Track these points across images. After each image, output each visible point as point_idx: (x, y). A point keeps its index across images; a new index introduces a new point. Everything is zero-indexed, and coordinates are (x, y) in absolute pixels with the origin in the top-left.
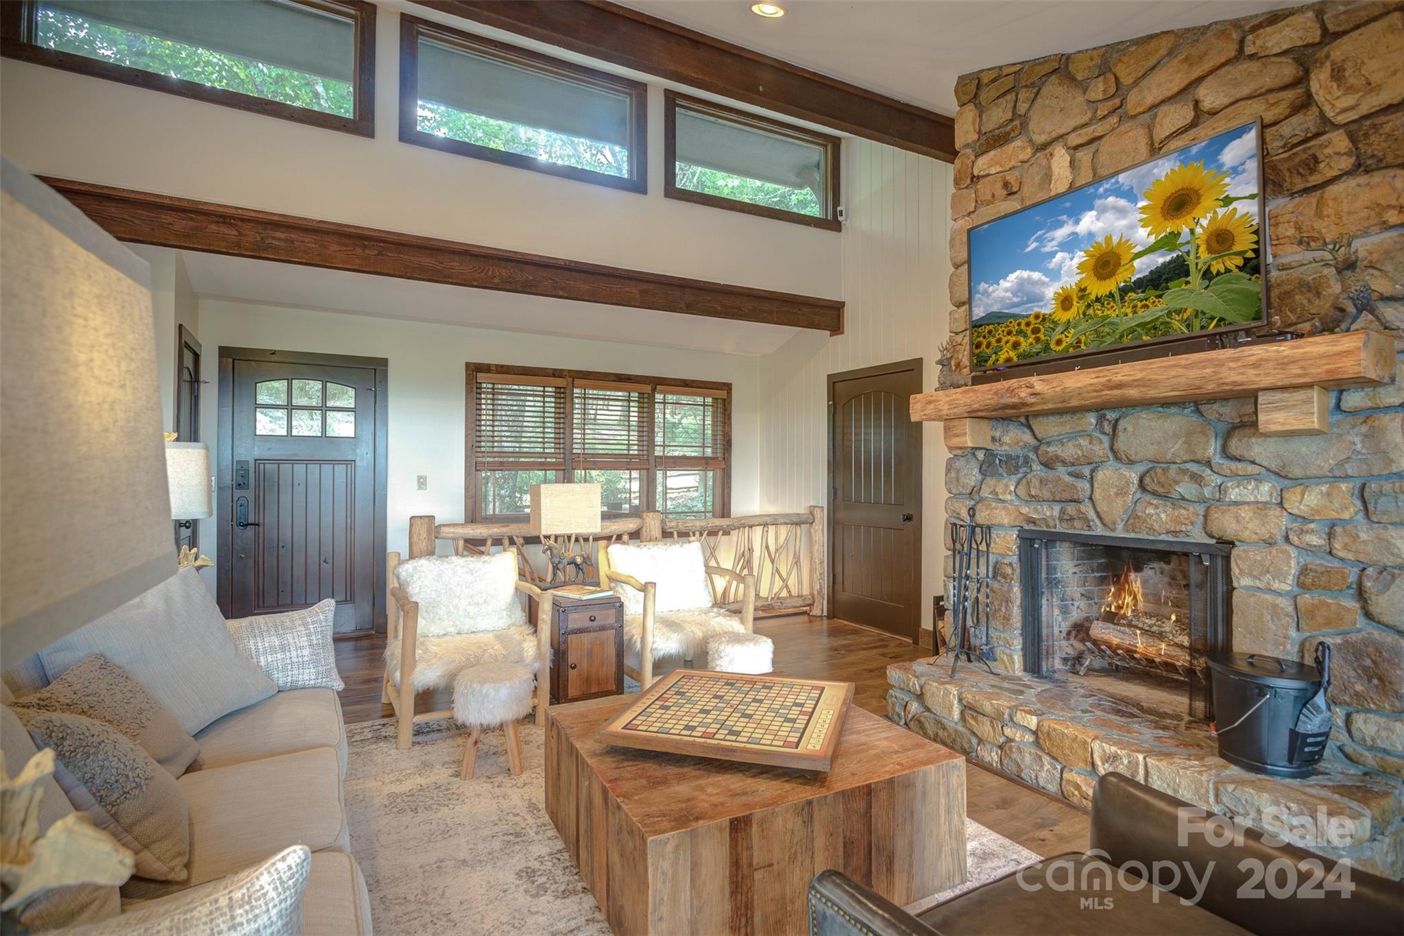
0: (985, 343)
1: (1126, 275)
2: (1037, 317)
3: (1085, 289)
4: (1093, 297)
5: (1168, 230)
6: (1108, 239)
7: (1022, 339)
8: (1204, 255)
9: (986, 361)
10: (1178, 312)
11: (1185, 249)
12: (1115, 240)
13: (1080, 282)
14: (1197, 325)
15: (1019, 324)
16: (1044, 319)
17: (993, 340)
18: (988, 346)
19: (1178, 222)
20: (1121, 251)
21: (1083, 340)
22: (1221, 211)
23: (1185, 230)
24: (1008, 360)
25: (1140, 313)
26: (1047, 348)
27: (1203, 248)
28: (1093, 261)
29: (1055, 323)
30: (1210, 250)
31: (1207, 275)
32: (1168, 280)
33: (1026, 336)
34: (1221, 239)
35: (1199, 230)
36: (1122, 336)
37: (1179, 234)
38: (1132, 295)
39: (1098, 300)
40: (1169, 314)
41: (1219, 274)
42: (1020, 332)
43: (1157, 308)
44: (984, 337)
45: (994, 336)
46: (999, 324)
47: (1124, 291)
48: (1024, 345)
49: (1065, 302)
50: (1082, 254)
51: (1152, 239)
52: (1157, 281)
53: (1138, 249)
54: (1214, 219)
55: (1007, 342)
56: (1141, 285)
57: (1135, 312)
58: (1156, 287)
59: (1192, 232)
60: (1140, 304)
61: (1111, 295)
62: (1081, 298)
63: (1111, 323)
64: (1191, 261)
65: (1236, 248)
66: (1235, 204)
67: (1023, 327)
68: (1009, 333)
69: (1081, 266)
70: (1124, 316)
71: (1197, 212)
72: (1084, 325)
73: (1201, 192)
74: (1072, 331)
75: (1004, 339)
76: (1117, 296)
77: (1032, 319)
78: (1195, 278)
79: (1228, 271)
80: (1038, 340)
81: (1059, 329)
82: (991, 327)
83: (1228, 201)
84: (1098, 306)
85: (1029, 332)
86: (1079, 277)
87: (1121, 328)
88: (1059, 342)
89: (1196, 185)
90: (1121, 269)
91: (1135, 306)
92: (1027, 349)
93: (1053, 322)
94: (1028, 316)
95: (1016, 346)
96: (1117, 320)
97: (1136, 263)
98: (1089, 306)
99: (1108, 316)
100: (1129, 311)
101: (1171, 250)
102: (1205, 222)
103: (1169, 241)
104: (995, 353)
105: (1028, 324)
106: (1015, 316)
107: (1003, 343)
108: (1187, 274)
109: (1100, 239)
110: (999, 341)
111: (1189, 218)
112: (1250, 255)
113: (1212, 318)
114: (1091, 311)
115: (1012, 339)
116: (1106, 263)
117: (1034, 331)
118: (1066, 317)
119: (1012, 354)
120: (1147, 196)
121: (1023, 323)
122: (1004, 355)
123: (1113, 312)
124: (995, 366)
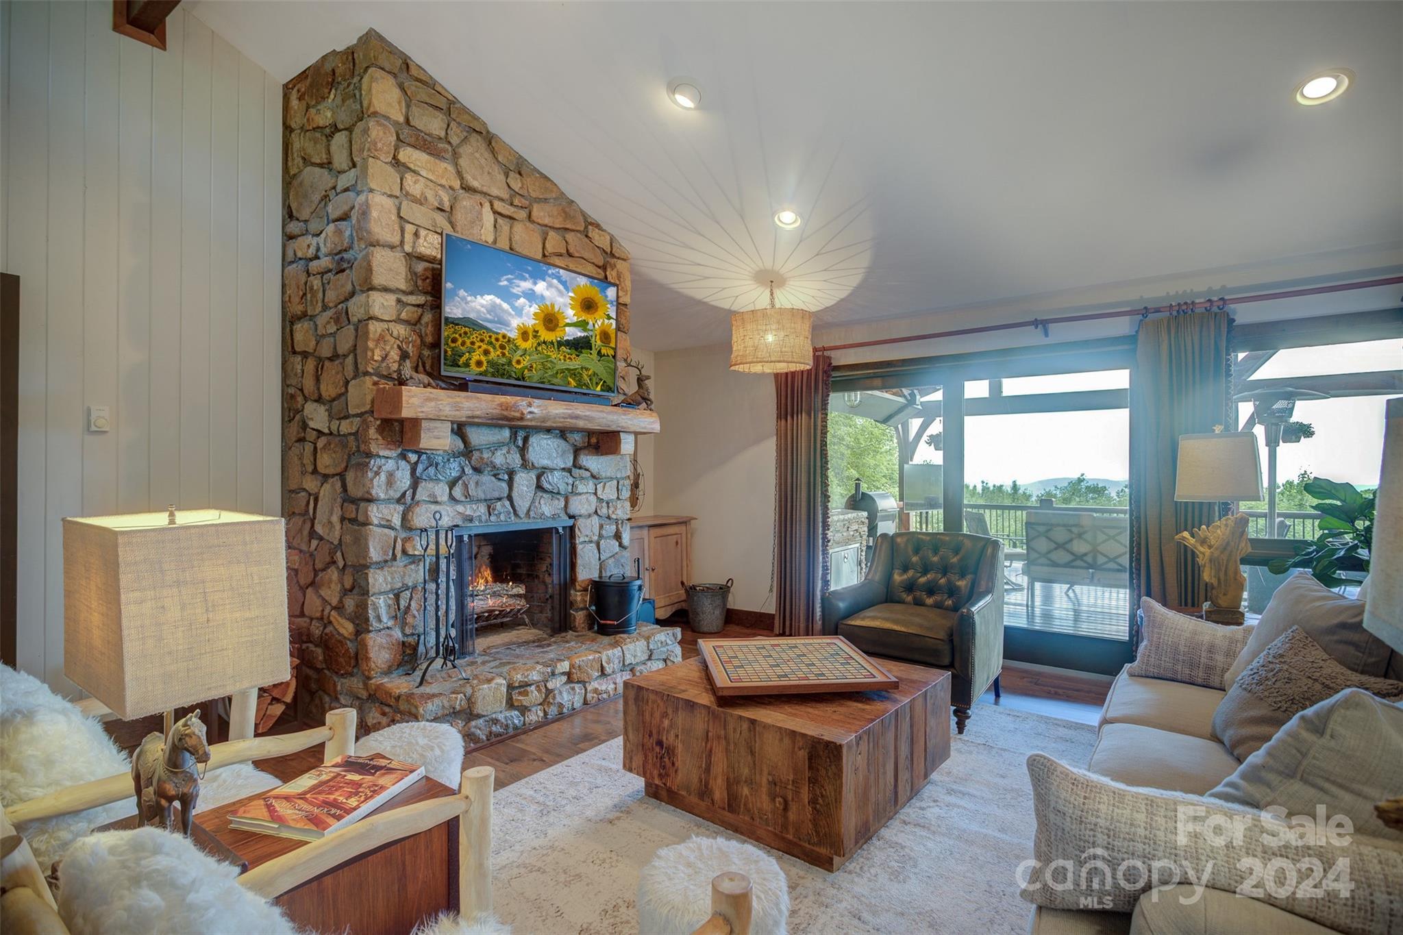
0: (460, 341)
1: (561, 334)
2: (504, 337)
3: (537, 332)
4: (542, 339)
5: (583, 318)
6: (553, 305)
7: (492, 350)
8: (599, 343)
9: (461, 356)
10: (587, 369)
11: (591, 333)
12: (556, 309)
13: (535, 324)
14: (595, 381)
15: (490, 337)
16: (509, 341)
17: (468, 342)
18: (463, 344)
19: (589, 316)
20: (559, 317)
21: (534, 366)
22: (606, 321)
23: (591, 322)
24: (479, 363)
25: (567, 362)
26: (510, 363)
27: (598, 337)
28: (543, 315)
29: (517, 348)
30: (601, 340)
31: (599, 353)
32: (582, 348)
33: (494, 348)
34: (606, 336)
35: (596, 326)
36: (557, 373)
37: (588, 323)
38: (565, 348)
39: (544, 342)
40: (583, 369)
41: (604, 355)
42: (490, 343)
43: (577, 363)
44: (460, 335)
45: (469, 338)
46: (474, 330)
47: (560, 344)
48: (493, 355)
49: (524, 335)
50: (537, 307)
51: (575, 319)
52: (580, 345)
53: (568, 321)
54: (603, 323)
55: (480, 347)
56: (567, 344)
57: (565, 360)
58: (576, 349)
59: (594, 325)
60: (568, 356)
61: (552, 343)
62: (535, 337)
63: (551, 362)
64: (591, 342)
67: (493, 340)
68: (482, 341)
69: (535, 314)
70: (563, 360)
71: (596, 315)
72: (536, 357)
73: (599, 305)
74: (528, 357)
75: (478, 344)
76: (556, 344)
77: (500, 337)
78: (594, 352)
79: (608, 356)
80: (504, 354)
81: (519, 352)
82: (467, 329)
83: (609, 317)
84: (544, 347)
85: (497, 346)
86: (534, 322)
87: (558, 367)
88: (518, 362)
89: (596, 300)
90: (558, 329)
91: (565, 356)
92: (495, 358)
93: (515, 345)
94: (497, 333)
95: (486, 353)
96: (555, 361)
97: (567, 328)
98: (539, 344)
99: (549, 356)
100: (562, 357)
101: (584, 330)
102: (600, 323)
103: (582, 325)
104: (469, 352)
105: (497, 340)
106: (488, 330)
107: (476, 347)
108: (591, 349)
109: (548, 303)
110: (473, 343)
111: (593, 316)
113: (601, 380)
114: (540, 348)
115: (484, 347)
116: (550, 320)
117: (502, 347)
118: (524, 345)
119: (483, 358)
120: (574, 292)
121: (494, 337)
122: (476, 357)
123: (554, 355)
124: (467, 365)
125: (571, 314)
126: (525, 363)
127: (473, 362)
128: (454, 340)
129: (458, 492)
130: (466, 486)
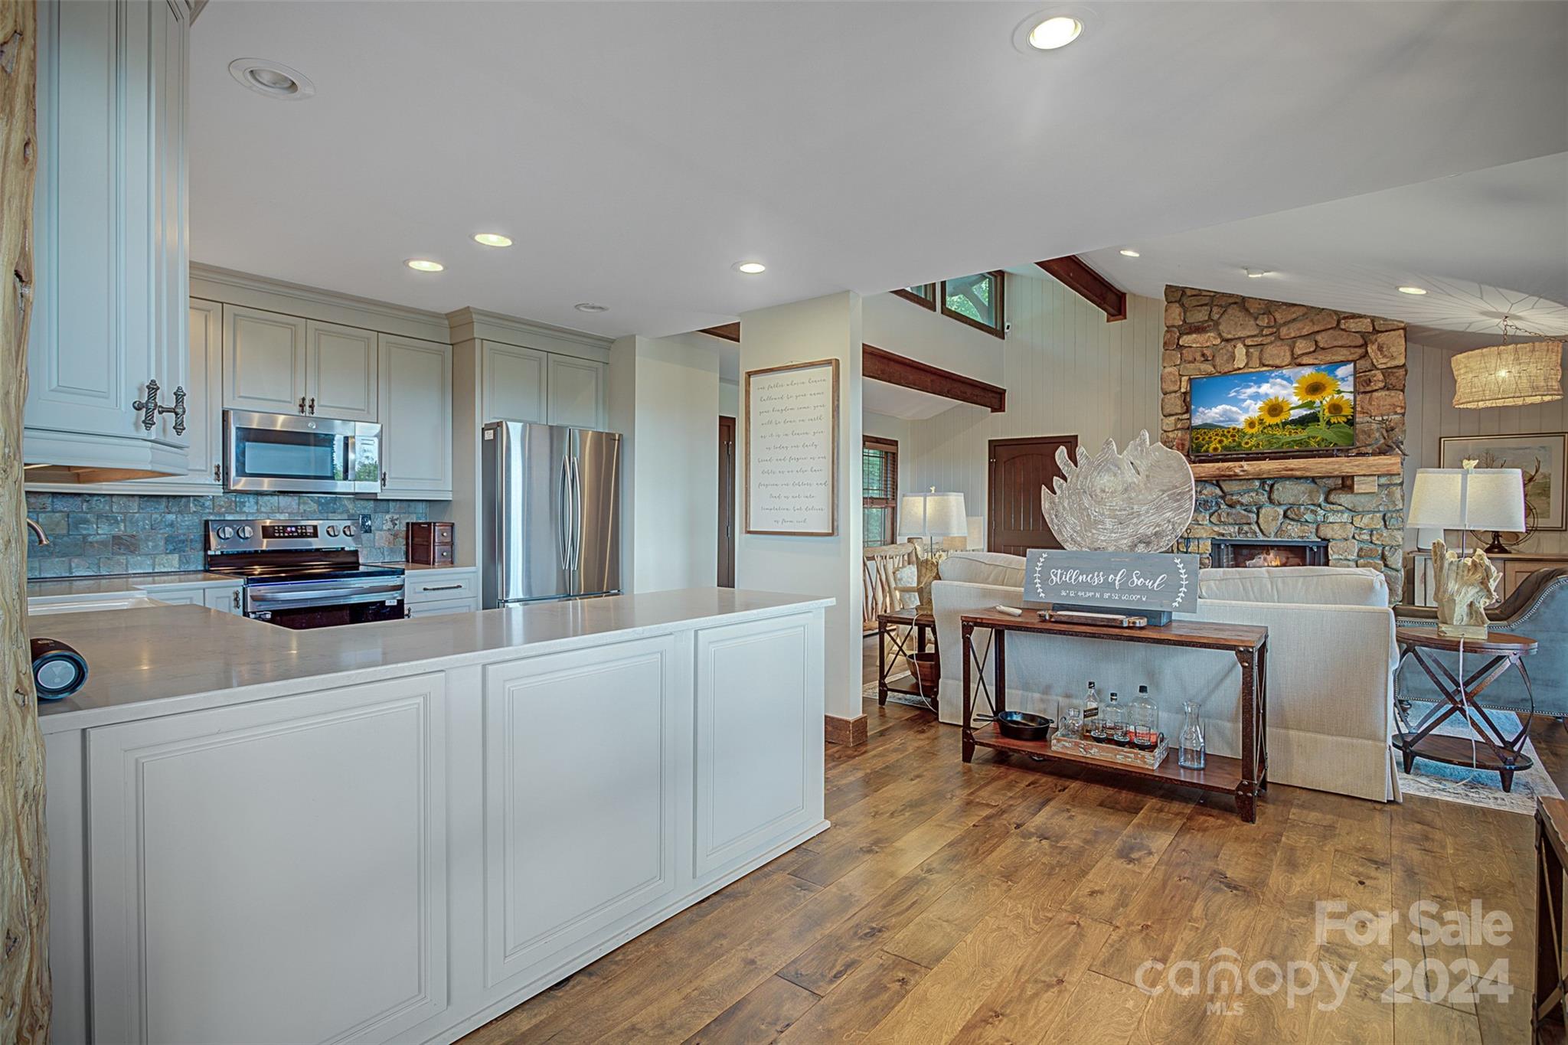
0: (1201, 438)
1: (1286, 417)
2: (1234, 429)
3: (1262, 420)
4: (1267, 424)
5: (1309, 400)
6: (1276, 398)
7: (1224, 439)
8: (1327, 414)
9: (1202, 447)
10: (1314, 438)
11: (1317, 409)
12: (1280, 399)
13: (1260, 415)
14: (1323, 444)
15: (1223, 431)
16: (1238, 431)
17: (1207, 438)
18: (1203, 439)
19: (1314, 397)
20: (1283, 405)
21: (1261, 443)
22: (1336, 396)
23: (1318, 401)
24: (1216, 449)
25: (1293, 435)
26: (1239, 445)
27: (1326, 410)
28: (1267, 407)
29: (1245, 434)
30: (1330, 412)
31: (1328, 423)
32: (1308, 422)
33: (1227, 437)
34: (1336, 408)
35: (1324, 402)
36: (1284, 447)
37: (1314, 402)
38: (1289, 426)
39: (1270, 426)
40: (1309, 438)
41: (1334, 423)
42: (1223, 435)
43: (1302, 434)
44: (1201, 435)
45: (1206, 435)
46: (1210, 429)
47: (1285, 424)
48: (1226, 442)
49: (1251, 424)
51: (1300, 402)
52: (1303, 422)
53: (1293, 406)
54: (1332, 398)
55: (1215, 439)
56: (1293, 422)
57: (1290, 435)
58: (1302, 425)
59: (1321, 402)
60: (1293, 431)
61: (1277, 425)
62: (1260, 423)
63: (1277, 438)
64: (1320, 415)
65: (1343, 413)
66: (1343, 394)
67: (1225, 433)
68: (1217, 435)
69: (1261, 408)
70: (1286, 436)
71: (1324, 394)
72: (1262, 437)
73: (1326, 385)
74: (1255, 439)
75: (1213, 437)
76: (1281, 425)
77: (1231, 430)
78: (1322, 424)
79: (1339, 423)
80: (1234, 441)
81: (1247, 437)
82: (1205, 430)
83: (1339, 392)
84: (1270, 428)
85: (1229, 436)
86: (1259, 413)
87: (1283, 442)
88: (1247, 443)
89: (1323, 382)
90: (1283, 413)
91: (1291, 432)
92: (1228, 444)
93: (1243, 433)
94: (1228, 428)
95: (1220, 442)
96: (1281, 437)
97: (1292, 412)
98: (1264, 428)
99: (1275, 434)
100: (1287, 433)
101: (1310, 409)
102: (1328, 399)
103: (1309, 405)
104: (1207, 444)
105: (1229, 432)
106: (1221, 427)
107: (1212, 440)
108: (1319, 421)
109: (1272, 397)
110: (1210, 438)
111: (1320, 396)
112: (1350, 417)
113: (1330, 443)
114: (1266, 431)
115: (1218, 438)
116: (1275, 409)
117: (1232, 436)
118: (1251, 431)
119: (1218, 446)
120: (1298, 382)
121: (1226, 431)
122: (1212, 446)
123: (1278, 433)
124: (1207, 451)
125: (1295, 400)
126: (1253, 442)
127: (1211, 450)
128: (1197, 439)
129: (1214, 519)
130: (1219, 515)
